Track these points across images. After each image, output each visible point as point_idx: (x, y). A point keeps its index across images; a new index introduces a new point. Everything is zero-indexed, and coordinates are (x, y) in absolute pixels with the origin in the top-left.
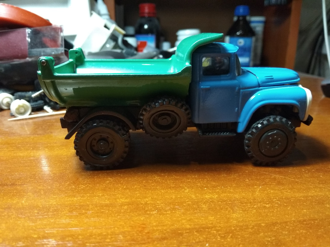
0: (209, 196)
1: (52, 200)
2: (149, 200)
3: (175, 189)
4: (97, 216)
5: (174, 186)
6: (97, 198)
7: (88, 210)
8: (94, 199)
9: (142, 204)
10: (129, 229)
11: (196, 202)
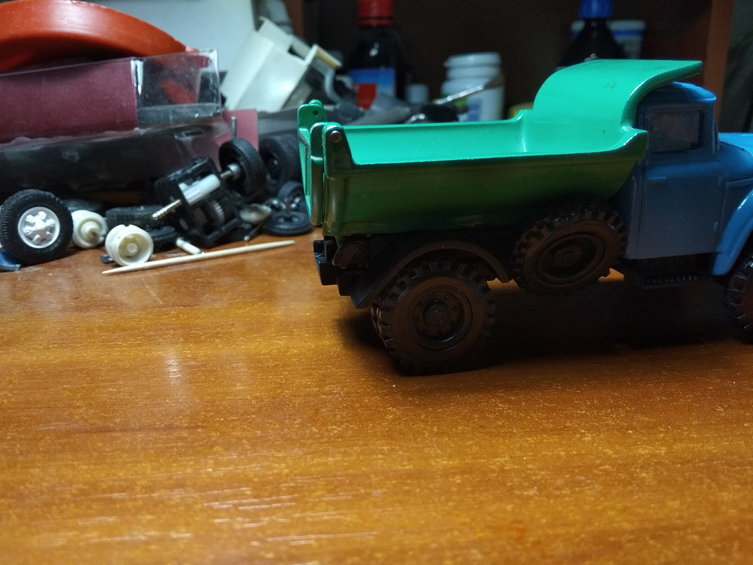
0: (647, 451)
1: (277, 463)
2: (506, 461)
3: (558, 435)
4: (400, 502)
5: (551, 426)
6: (380, 456)
7: (370, 486)
8: (374, 460)
9: (493, 471)
10: (488, 534)
11: (620, 465)
